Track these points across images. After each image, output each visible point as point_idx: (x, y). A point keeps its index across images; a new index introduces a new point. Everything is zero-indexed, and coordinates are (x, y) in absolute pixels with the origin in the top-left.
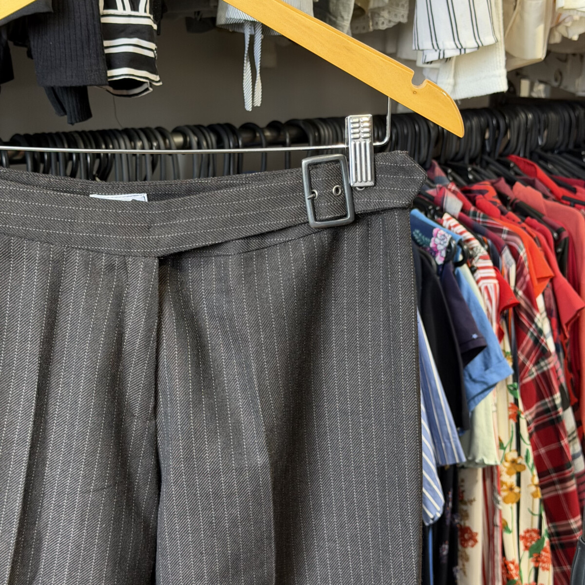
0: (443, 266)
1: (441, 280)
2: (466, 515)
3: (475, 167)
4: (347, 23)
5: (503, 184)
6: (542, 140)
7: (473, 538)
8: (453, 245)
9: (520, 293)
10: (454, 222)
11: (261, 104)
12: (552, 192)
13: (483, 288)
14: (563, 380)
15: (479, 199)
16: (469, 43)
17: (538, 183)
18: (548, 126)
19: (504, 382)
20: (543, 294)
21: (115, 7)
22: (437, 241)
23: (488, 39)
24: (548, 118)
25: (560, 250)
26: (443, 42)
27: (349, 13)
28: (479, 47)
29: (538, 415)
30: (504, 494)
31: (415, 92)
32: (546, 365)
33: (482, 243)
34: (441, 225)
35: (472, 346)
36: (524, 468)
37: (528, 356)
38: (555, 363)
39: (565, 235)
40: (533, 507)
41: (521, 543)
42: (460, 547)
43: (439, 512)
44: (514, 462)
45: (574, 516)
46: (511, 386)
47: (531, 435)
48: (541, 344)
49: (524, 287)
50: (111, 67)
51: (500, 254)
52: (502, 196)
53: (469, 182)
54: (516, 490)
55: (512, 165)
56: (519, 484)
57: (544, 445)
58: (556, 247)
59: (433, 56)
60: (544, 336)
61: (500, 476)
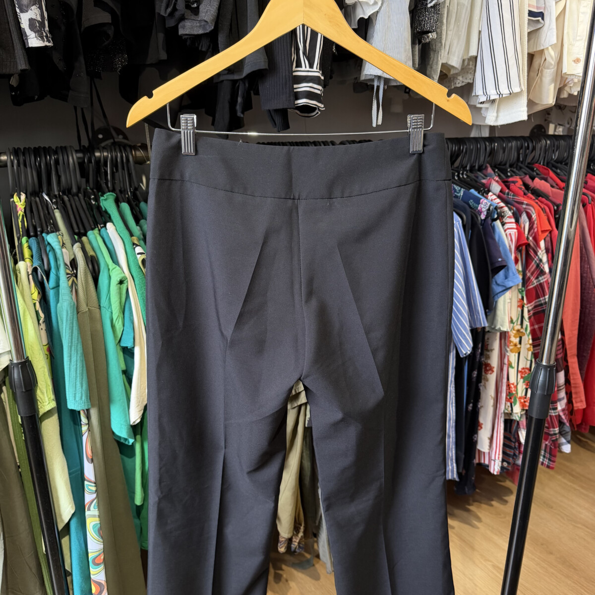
0: (485, 220)
1: (483, 228)
2: (488, 357)
3: (512, 169)
4: (437, 80)
5: (527, 179)
6: (555, 157)
7: (491, 369)
8: (491, 209)
9: (531, 238)
10: (494, 197)
11: (382, 123)
12: (557, 185)
13: (508, 234)
15: (512, 186)
16: (505, 91)
17: (549, 179)
18: (559, 148)
19: (517, 287)
20: (545, 239)
21: (301, 67)
22: (482, 206)
23: (516, 89)
24: (560, 143)
25: (557, 216)
26: (489, 91)
27: (437, 75)
28: (510, 94)
29: (535, 307)
30: (511, 347)
31: (448, 101)
32: (542, 279)
33: (510, 209)
34: (487, 198)
35: (497, 265)
36: (524, 335)
37: (532, 274)
40: (527, 356)
41: (519, 374)
42: (483, 373)
43: (469, 351)
44: (518, 331)
46: (520, 289)
47: (530, 318)
48: (540, 268)
49: (533, 235)
50: (297, 99)
51: (521, 216)
52: (526, 186)
53: (508, 177)
54: (519, 346)
55: (535, 169)
56: (520, 343)
57: (537, 324)
58: (555, 214)
59: (483, 99)
60: (543, 263)
61: (510, 337)
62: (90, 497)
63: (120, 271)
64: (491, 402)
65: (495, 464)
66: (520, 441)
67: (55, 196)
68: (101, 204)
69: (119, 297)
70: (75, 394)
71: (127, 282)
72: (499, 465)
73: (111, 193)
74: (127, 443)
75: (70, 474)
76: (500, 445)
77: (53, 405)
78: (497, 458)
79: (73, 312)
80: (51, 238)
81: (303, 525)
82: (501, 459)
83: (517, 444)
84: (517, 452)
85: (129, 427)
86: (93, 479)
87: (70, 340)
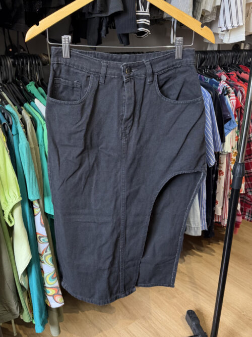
2: (221, 167)
3: (230, 68)
4: (199, 19)
5: (238, 72)
6: (249, 61)
7: (223, 173)
9: (243, 104)
10: (224, 83)
13: (232, 102)
17: (248, 72)
19: (235, 129)
21: (140, 10)
22: (220, 87)
23: (241, 24)
26: (228, 25)
27: (200, 16)
28: (238, 26)
30: (232, 161)
33: (233, 89)
34: (221, 83)
35: (227, 118)
42: (218, 175)
44: (235, 153)
46: (237, 131)
51: (237, 92)
52: (238, 76)
53: (228, 72)
59: (224, 29)
61: (231, 156)
64: (222, 190)
65: (224, 221)
68: (28, 88)
73: (32, 82)
76: (227, 211)
78: (225, 218)
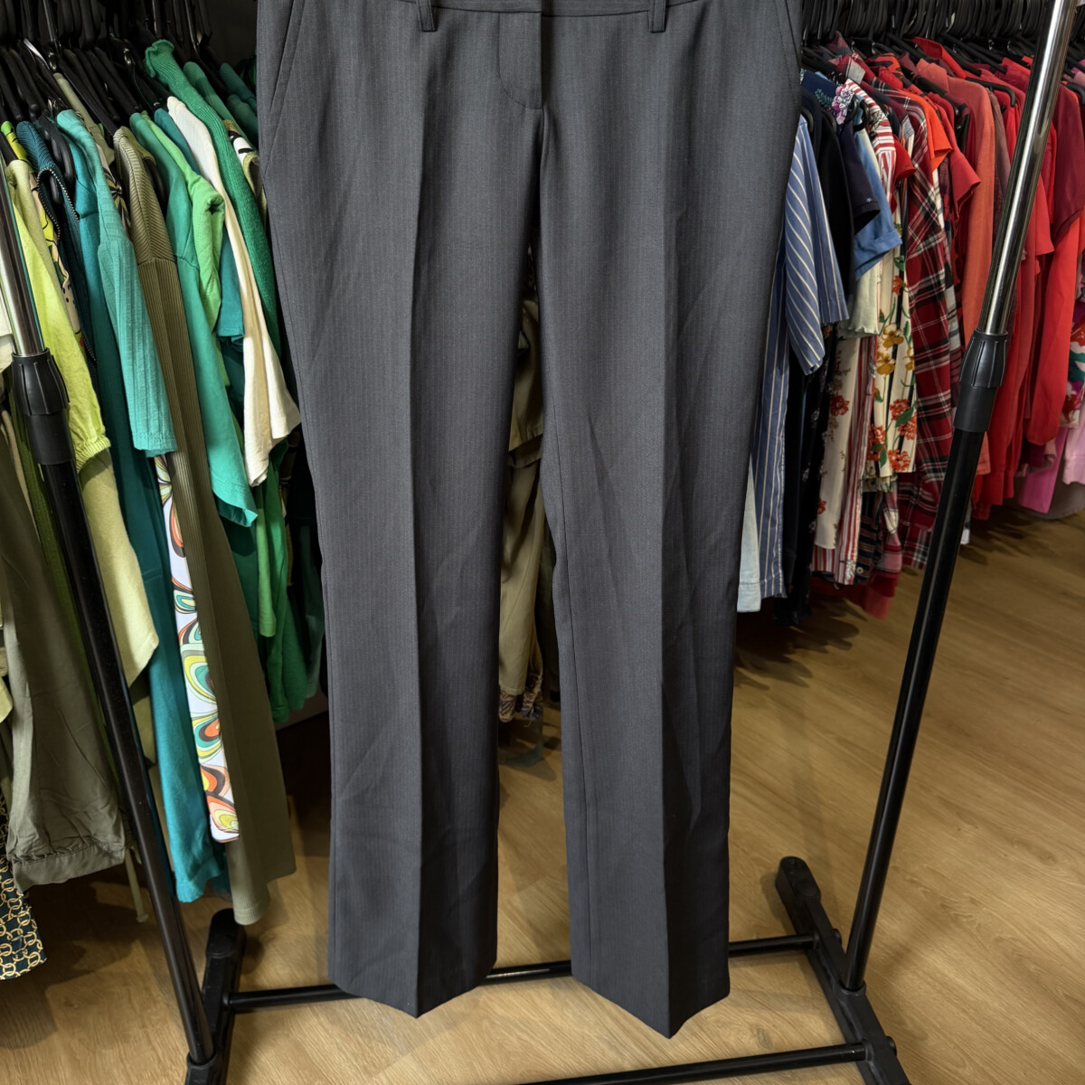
0: (844, 125)
1: (840, 141)
2: (840, 385)
5: (906, 58)
6: (950, 23)
7: (844, 407)
8: (854, 106)
9: (917, 166)
10: (855, 87)
12: (955, 71)
13: (880, 155)
14: (948, 258)
15: (883, 71)
18: (956, 9)
20: (939, 169)
25: (960, 127)
29: (919, 292)
30: (879, 365)
32: (934, 241)
33: (884, 110)
35: (864, 210)
36: (902, 341)
37: (917, 232)
38: (942, 239)
39: (966, 112)
40: (906, 379)
41: (890, 412)
42: (830, 415)
43: (819, 362)
44: (892, 334)
45: (943, 391)
47: (911, 311)
48: (932, 219)
49: (921, 159)
51: (901, 123)
52: (904, 69)
53: (872, 55)
54: (892, 362)
56: (894, 355)
57: (923, 322)
58: (956, 124)
60: (936, 212)
61: (878, 347)
62: (184, 620)
63: (209, 186)
64: (842, 463)
65: (845, 568)
66: (887, 530)
67: (52, 45)
68: (148, 63)
69: (210, 236)
70: (147, 420)
71: (224, 207)
72: (852, 569)
73: (164, 41)
74: (242, 523)
75: (144, 578)
76: (854, 535)
77: (105, 443)
78: (849, 558)
79: (131, 261)
80: (65, 120)
81: (541, 673)
82: (855, 559)
83: (881, 535)
84: (882, 548)
85: (249, 490)
86: (188, 584)
87: (130, 317)
